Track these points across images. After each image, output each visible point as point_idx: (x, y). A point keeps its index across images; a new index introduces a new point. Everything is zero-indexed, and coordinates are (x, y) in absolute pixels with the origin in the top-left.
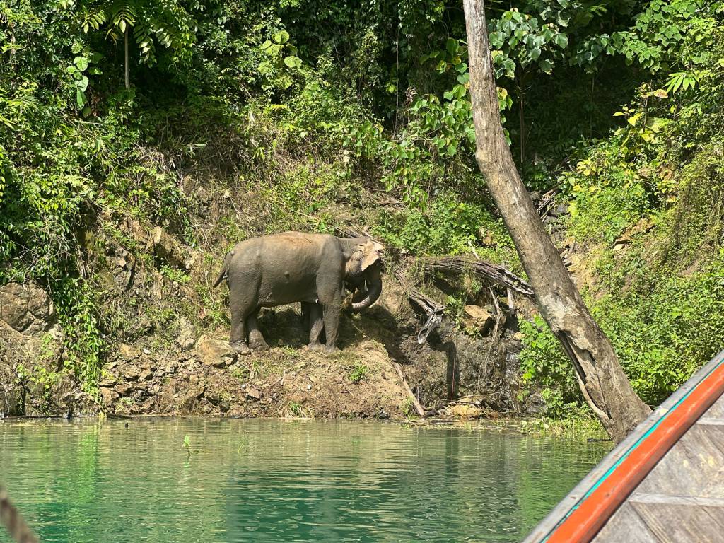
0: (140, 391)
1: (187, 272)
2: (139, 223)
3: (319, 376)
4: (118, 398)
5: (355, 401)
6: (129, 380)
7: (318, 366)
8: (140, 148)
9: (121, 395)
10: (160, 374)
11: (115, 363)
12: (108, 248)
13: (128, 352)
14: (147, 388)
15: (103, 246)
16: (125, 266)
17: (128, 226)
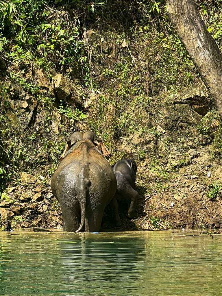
0: (30, 211)
1: (85, 111)
2: (43, 72)
3: (182, 195)
4: (13, 217)
5: (210, 215)
6: (23, 201)
7: (183, 187)
8: (50, 8)
9: (15, 214)
10: (50, 197)
11: (13, 188)
12: (12, 93)
13: (26, 179)
14: (37, 207)
15: (9, 92)
16: (28, 108)
17: (33, 74)
